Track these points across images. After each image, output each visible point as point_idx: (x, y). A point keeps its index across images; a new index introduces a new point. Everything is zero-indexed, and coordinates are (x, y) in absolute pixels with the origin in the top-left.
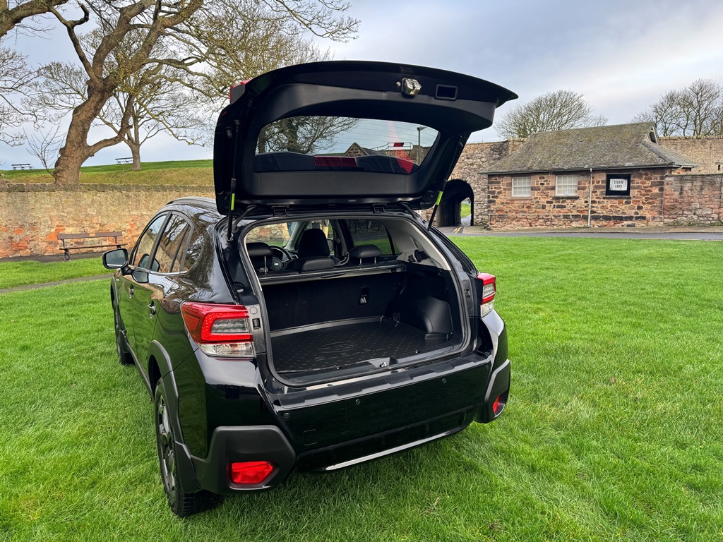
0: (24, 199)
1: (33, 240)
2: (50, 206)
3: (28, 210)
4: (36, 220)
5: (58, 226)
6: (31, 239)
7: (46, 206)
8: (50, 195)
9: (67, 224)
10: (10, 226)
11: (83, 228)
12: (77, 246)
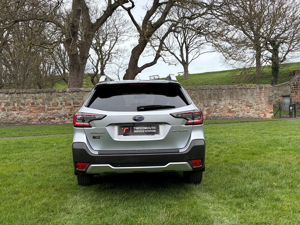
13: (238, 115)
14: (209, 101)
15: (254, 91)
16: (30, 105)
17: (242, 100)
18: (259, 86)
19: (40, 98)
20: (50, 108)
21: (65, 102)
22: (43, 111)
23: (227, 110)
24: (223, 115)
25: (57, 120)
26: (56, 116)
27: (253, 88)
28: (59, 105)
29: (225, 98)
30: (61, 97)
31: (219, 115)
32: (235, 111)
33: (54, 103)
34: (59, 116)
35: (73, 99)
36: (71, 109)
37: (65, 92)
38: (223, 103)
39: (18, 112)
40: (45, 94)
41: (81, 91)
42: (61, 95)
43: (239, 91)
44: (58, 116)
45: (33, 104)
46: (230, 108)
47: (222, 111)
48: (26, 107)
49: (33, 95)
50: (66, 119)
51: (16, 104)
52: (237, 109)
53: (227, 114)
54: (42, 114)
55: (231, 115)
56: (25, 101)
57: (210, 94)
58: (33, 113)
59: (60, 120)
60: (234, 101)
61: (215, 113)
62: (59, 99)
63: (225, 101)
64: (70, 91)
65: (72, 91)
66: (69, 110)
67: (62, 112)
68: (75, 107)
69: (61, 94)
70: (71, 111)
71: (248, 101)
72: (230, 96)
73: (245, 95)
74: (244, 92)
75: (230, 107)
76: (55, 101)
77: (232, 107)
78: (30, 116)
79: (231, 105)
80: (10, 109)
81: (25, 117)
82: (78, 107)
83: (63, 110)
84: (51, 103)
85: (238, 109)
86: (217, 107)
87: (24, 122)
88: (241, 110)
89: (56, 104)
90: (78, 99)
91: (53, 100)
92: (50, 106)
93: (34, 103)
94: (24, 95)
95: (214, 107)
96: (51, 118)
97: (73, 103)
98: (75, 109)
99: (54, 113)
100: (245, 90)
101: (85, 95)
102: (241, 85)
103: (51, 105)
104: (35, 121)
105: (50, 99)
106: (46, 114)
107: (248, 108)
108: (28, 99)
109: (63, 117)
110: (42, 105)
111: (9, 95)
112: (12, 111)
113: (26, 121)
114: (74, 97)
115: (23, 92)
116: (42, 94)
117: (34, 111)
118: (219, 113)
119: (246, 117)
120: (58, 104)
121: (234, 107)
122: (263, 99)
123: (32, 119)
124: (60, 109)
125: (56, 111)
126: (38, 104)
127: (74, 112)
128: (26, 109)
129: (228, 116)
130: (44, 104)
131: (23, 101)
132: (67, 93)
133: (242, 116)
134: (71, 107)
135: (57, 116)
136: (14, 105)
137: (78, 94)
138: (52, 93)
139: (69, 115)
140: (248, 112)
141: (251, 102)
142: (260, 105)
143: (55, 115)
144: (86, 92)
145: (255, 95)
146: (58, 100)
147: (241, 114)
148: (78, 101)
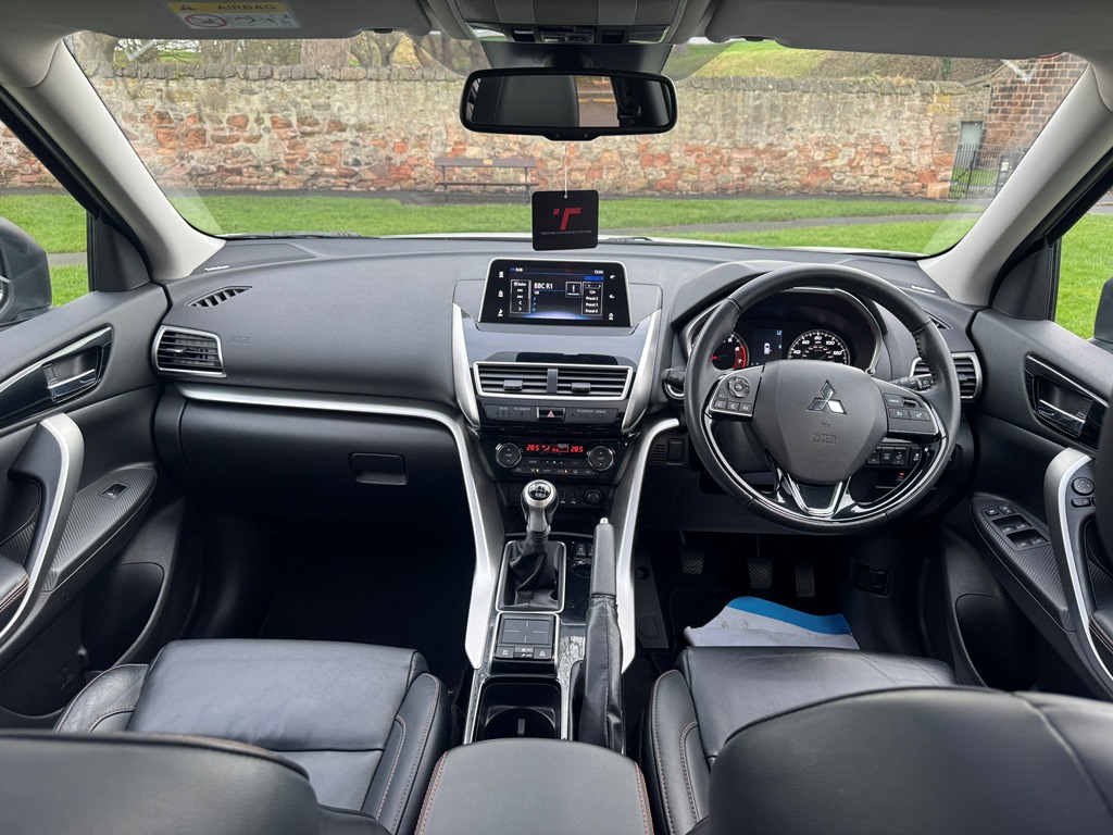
0: (409, 95)
1: (419, 165)
2: (446, 107)
3: (415, 113)
4: (425, 131)
5: (456, 143)
6: (416, 162)
7: (441, 107)
8: (447, 88)
9: (470, 141)
10: (388, 139)
11: (493, 148)
12: (482, 180)
13: (839, 182)
14: (754, 130)
15: (902, 104)
16: (156, 120)
17: (859, 134)
18: (923, 87)
19: (186, 96)
20: (221, 133)
21: (270, 115)
22: (201, 145)
23: (805, 165)
24: (790, 181)
25: (250, 177)
26: (243, 162)
27: (904, 91)
28: (252, 124)
29: (807, 122)
30: (255, 97)
31: (777, 182)
32: (832, 171)
33: (234, 117)
34: (254, 163)
36: (293, 142)
37: (269, 77)
40: (200, 82)
41: (322, 77)
42: (257, 90)
43: (857, 101)
44: (250, 163)
45: (162, 117)
46: (816, 159)
47: (791, 169)
48: (142, 126)
49: (161, 84)
50: (278, 175)
52: (838, 163)
53: (805, 179)
54: (199, 154)
56: (136, 106)
57: (760, 105)
58: (166, 151)
59: (258, 178)
61: (766, 175)
62: (249, 102)
63: (804, 133)
64: (285, 76)
65: (291, 78)
66: (287, 142)
67: (262, 150)
68: (304, 134)
69: (254, 85)
70: (292, 147)
71: (878, 138)
72: (824, 116)
73: (873, 117)
74: (872, 107)
75: (818, 155)
77: (823, 154)
78: (157, 158)
79: (823, 149)
82: (314, 133)
83: (266, 144)
84: (224, 116)
85: (842, 162)
86: (775, 154)
88: (852, 167)
89: (240, 121)
90: (313, 107)
91: (231, 105)
92: (221, 126)
93: (167, 113)
94: (130, 85)
95: (765, 153)
96: (227, 170)
97: (298, 120)
98: (305, 141)
99: (236, 154)
100: (874, 100)
101: (335, 93)
103: (225, 125)
104: (175, 180)
105: (217, 103)
106: (210, 154)
107: (876, 160)
108: (143, 98)
109: (268, 169)
110: (195, 122)
114: (299, 100)
115: (125, 71)
116: (190, 81)
117: (171, 144)
118: (780, 173)
119: (863, 190)
120: (247, 121)
121: (831, 155)
122: (927, 132)
123: (166, 169)
124: (256, 139)
125: (242, 143)
126: (182, 120)
127: (302, 151)
128: (143, 136)
129: (807, 187)
130: (201, 121)
131: (128, 107)
132: (277, 83)
133: (852, 187)
134: (292, 134)
135: (246, 164)
137: (311, 89)
138: (226, 79)
139: (288, 161)
140: (871, 176)
141: (886, 141)
142: (914, 153)
143: (240, 158)
144: (338, 80)
145: (904, 116)
146: (248, 108)
147: (848, 182)
148: (315, 112)
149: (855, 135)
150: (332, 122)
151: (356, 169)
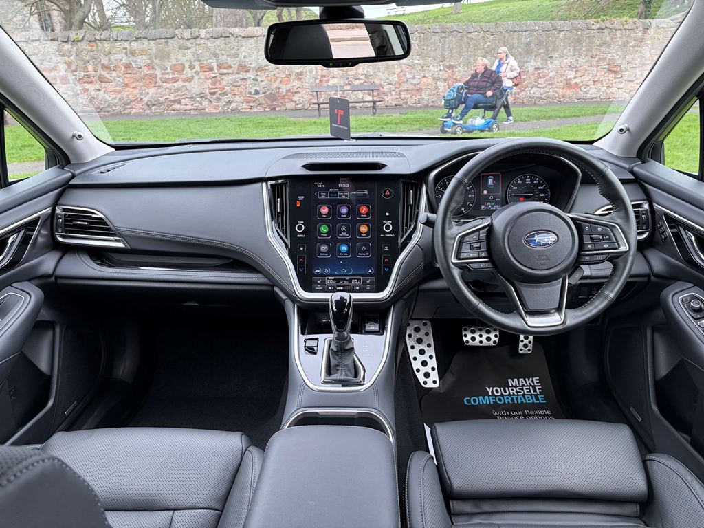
1: (298, 92)
6: (296, 91)
10: (277, 75)
11: (348, 78)
13: (586, 92)
14: (525, 59)
15: (629, 36)
16: (123, 69)
17: (600, 58)
18: (644, 23)
19: (143, 52)
20: (167, 76)
21: (199, 63)
22: (153, 85)
23: (562, 81)
24: (551, 93)
25: (186, 105)
26: (181, 96)
27: (630, 27)
28: (187, 69)
29: (562, 51)
30: (189, 51)
31: (542, 94)
32: (581, 85)
33: (175, 65)
34: (189, 96)
35: (216, 55)
36: (214, 80)
37: (197, 37)
38: (557, 63)
39: (98, 87)
40: (152, 42)
41: (233, 35)
42: (190, 46)
43: (597, 35)
44: (187, 96)
45: (128, 66)
46: (569, 77)
47: (551, 84)
48: (114, 74)
49: (126, 45)
50: (205, 103)
51: (90, 68)
52: (585, 79)
53: (561, 92)
54: (152, 91)
55: (569, 92)
56: (109, 59)
57: (530, 41)
58: (131, 90)
59: (192, 105)
60: (582, 60)
61: (534, 89)
62: (184, 55)
63: (561, 60)
64: (208, 36)
65: (212, 37)
66: (210, 80)
67: (194, 87)
68: (222, 75)
69: (188, 44)
70: (214, 83)
71: (613, 60)
72: (574, 47)
73: (609, 46)
74: (608, 38)
75: (571, 75)
76: (176, 59)
77: (574, 73)
78: (125, 94)
79: (574, 70)
80: (80, 79)
81: (115, 98)
82: (228, 74)
83: (196, 82)
84: (168, 64)
85: (588, 78)
86: (541, 75)
87: (114, 110)
88: (594, 82)
89: (180, 68)
90: (227, 56)
91: (173, 57)
92: (167, 71)
93: (131, 64)
94: (106, 45)
95: (534, 74)
96: (171, 101)
97: (217, 65)
98: (222, 79)
99: (177, 90)
100: (610, 34)
101: (242, 46)
102: (603, 21)
103: (169, 70)
104: (137, 109)
105: (165, 56)
106: (160, 90)
107: (611, 76)
108: (114, 54)
109: (198, 99)
110: (149, 69)
111: (72, 45)
112: (85, 83)
113: (118, 107)
114: (218, 51)
115: (102, 37)
116: (146, 42)
117: (134, 85)
118: (544, 88)
119: (602, 97)
120: (184, 67)
121: (580, 74)
122: (647, 55)
123: (131, 102)
124: (190, 79)
125: (180, 83)
126: (140, 68)
127: (220, 86)
128: (115, 80)
129: (563, 97)
130: (153, 68)
131: (105, 60)
132: (202, 41)
133: (595, 96)
134: (214, 75)
135: (184, 96)
136: (86, 69)
137: (226, 44)
138: (169, 40)
139: (212, 94)
140: (608, 87)
141: (618, 62)
142: (638, 70)
143: (180, 93)
144: (244, 37)
145: (631, 44)
146: (184, 58)
147: (592, 92)
148: (229, 59)
149: (596, 59)
150: (240, 66)
151: (257, 97)
